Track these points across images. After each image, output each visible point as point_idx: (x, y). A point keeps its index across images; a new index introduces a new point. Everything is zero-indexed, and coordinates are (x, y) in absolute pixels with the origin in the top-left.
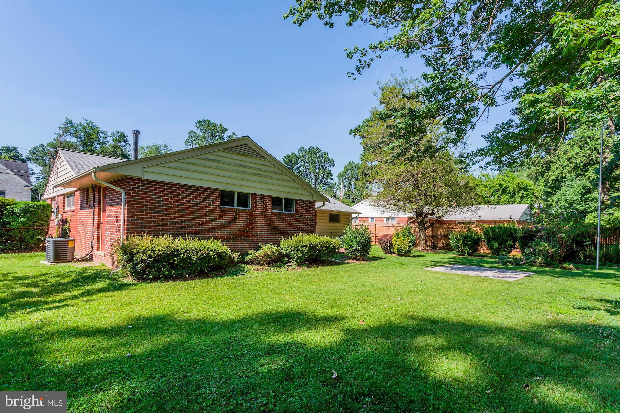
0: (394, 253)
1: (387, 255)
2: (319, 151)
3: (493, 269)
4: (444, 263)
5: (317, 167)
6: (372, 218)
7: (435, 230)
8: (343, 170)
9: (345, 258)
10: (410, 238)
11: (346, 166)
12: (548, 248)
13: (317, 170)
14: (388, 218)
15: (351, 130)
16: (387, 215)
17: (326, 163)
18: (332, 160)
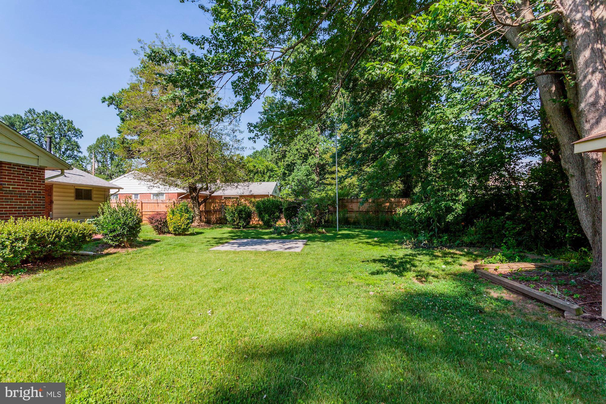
0: (169, 232)
1: (162, 236)
2: (60, 118)
3: (273, 240)
4: (227, 238)
5: (56, 136)
6: (136, 195)
7: (208, 205)
8: (95, 143)
9: (103, 246)
10: (188, 215)
11: (98, 139)
12: (310, 217)
13: (58, 140)
14: (157, 195)
15: (105, 98)
16: (155, 190)
17: (70, 133)
18: (79, 130)
